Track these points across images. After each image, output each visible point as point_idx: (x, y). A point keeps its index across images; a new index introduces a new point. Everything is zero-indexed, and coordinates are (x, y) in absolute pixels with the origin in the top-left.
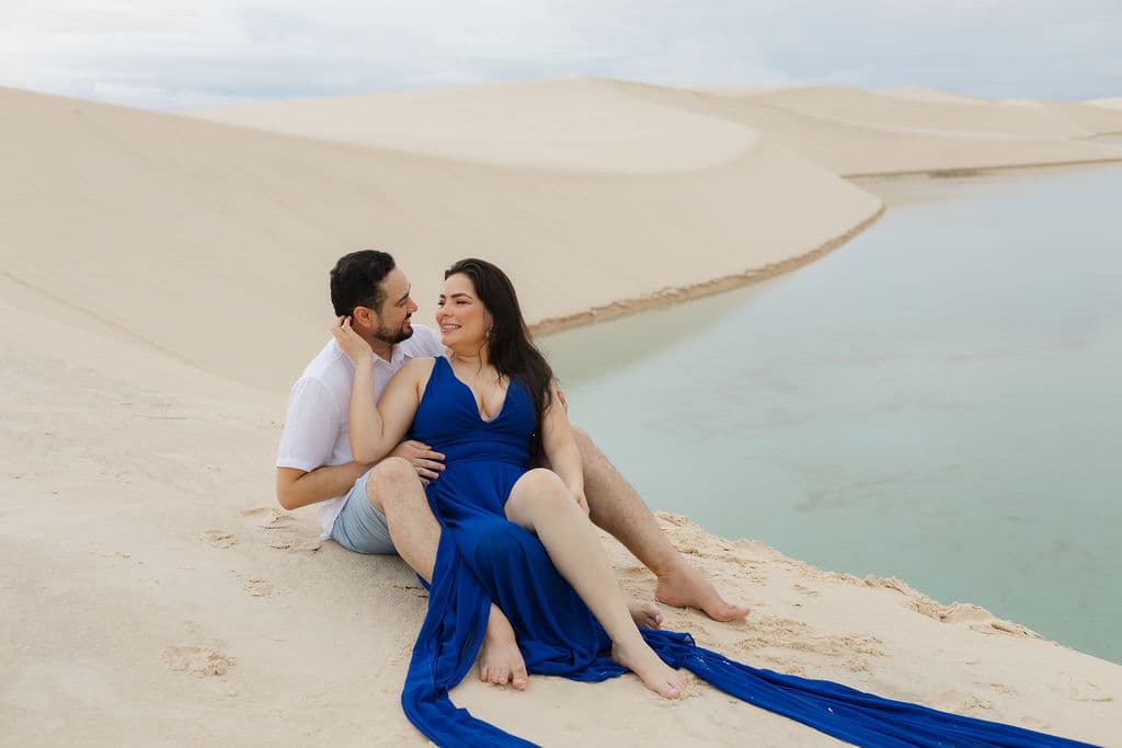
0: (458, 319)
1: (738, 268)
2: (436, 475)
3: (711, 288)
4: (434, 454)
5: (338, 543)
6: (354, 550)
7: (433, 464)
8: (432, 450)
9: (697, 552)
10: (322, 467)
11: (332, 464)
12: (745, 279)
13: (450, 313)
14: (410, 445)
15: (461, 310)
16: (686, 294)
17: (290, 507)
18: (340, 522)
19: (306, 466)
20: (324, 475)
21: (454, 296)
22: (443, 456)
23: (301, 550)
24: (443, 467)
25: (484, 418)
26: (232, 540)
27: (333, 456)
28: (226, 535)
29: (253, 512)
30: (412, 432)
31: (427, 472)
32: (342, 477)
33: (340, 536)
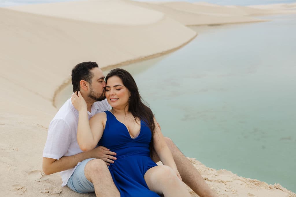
0: (118, 96)
1: (160, 51)
2: (113, 162)
3: (153, 57)
4: (111, 153)
5: (69, 188)
6: (77, 192)
7: (111, 157)
8: (110, 151)
9: (208, 179)
10: (63, 157)
11: (67, 155)
12: (162, 54)
13: (114, 94)
14: (102, 148)
15: (118, 92)
16: (147, 58)
17: (49, 174)
18: (71, 180)
19: (57, 158)
20: (64, 160)
21: (115, 86)
22: (115, 154)
23: (54, 194)
24: (115, 158)
25: (132, 137)
26: (24, 190)
27: (67, 152)
28: (21, 187)
29: (32, 172)
30: (101, 143)
31: (109, 160)
32: (72, 161)
33: (70, 186)
